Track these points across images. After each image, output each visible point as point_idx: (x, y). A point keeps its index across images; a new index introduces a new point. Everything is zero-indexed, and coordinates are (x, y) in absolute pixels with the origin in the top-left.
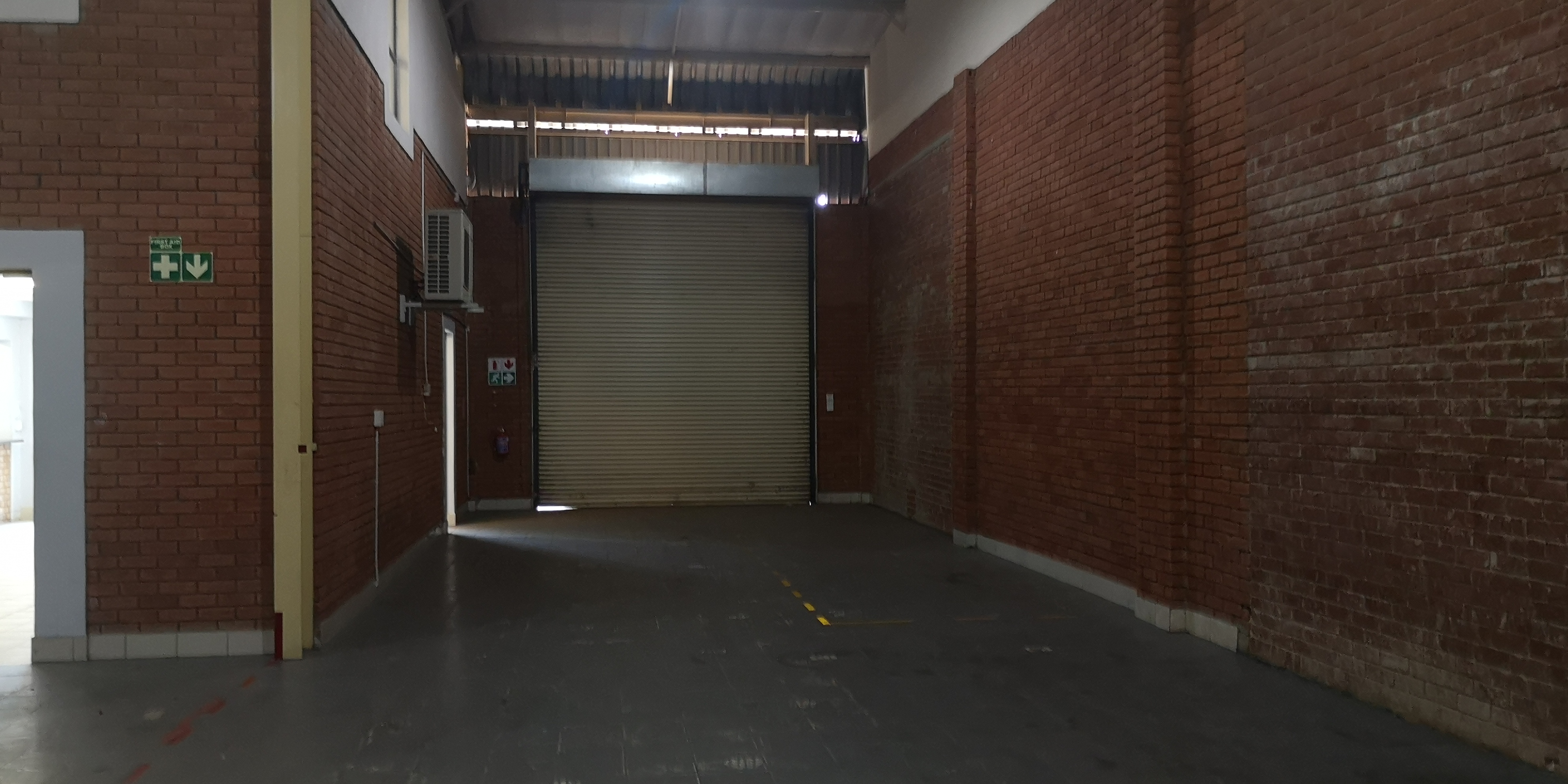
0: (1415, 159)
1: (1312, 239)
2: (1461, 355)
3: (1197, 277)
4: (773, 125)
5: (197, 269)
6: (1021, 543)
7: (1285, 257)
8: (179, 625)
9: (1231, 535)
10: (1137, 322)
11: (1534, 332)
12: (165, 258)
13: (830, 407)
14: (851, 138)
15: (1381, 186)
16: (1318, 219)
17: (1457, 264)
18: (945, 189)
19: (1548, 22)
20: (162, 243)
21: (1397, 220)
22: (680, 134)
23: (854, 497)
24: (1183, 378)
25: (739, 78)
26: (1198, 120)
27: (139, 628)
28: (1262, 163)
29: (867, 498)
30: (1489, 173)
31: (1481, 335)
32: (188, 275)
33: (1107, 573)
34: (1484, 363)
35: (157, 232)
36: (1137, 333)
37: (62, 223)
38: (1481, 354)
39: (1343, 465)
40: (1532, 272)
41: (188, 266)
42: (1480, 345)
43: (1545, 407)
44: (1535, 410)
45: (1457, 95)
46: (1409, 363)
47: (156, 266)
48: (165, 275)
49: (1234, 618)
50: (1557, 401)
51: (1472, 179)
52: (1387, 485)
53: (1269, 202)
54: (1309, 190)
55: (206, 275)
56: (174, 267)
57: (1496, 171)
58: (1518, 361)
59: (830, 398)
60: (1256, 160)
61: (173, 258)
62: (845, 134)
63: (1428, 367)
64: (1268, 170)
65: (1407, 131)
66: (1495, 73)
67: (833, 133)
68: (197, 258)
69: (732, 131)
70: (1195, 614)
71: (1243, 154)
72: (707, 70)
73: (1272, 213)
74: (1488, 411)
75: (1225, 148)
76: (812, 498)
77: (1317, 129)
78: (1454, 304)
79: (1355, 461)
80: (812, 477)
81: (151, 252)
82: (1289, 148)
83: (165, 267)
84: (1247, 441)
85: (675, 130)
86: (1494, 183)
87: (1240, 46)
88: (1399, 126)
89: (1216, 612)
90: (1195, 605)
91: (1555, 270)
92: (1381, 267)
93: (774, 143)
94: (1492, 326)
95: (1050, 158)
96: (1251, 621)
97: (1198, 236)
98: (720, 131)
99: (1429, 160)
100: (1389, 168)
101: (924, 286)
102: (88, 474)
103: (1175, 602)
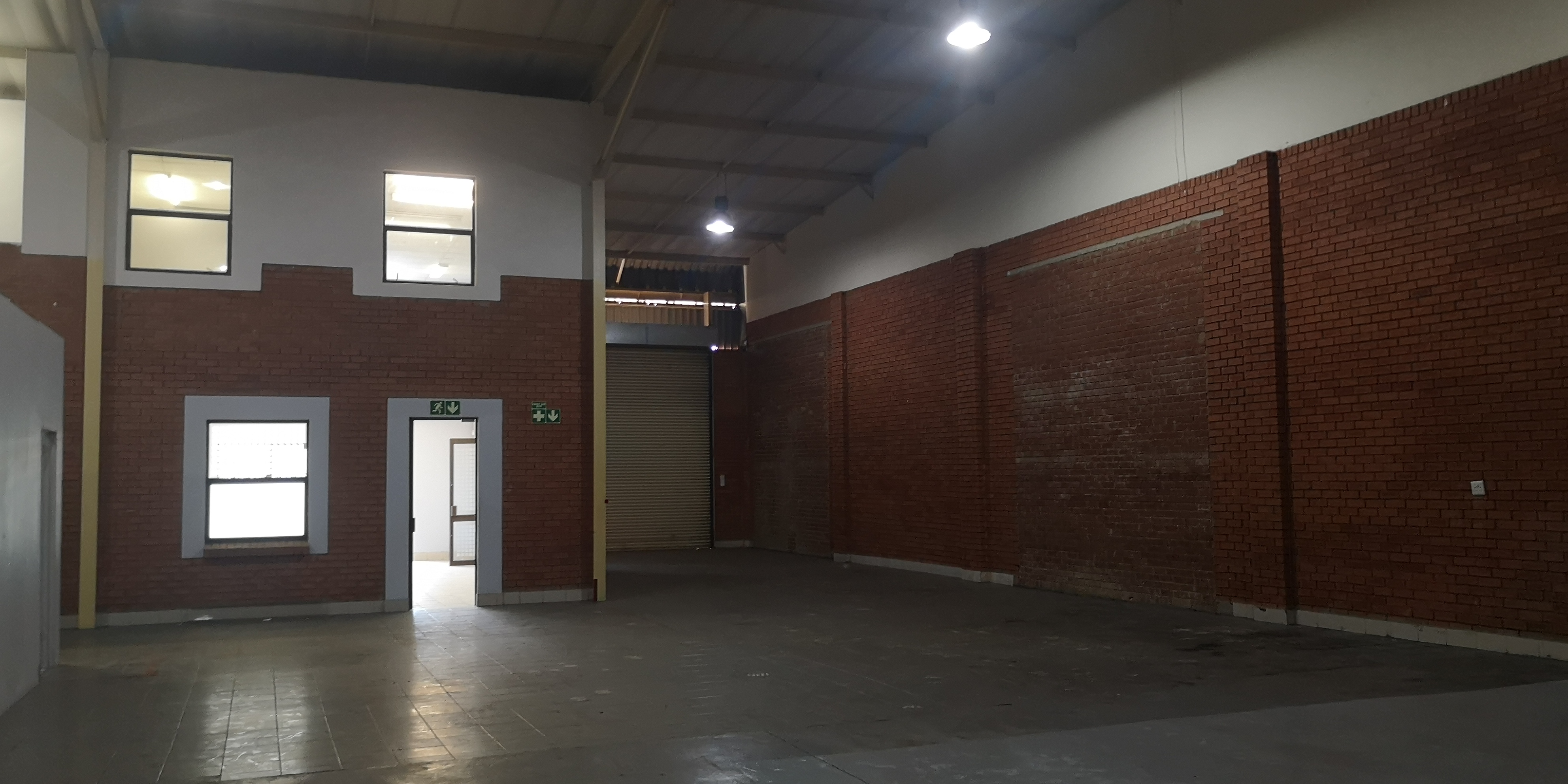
0: (1081, 387)
1: (1043, 411)
2: (1099, 460)
3: (990, 421)
4: (684, 299)
5: (553, 417)
6: (884, 555)
7: (1032, 418)
8: (543, 587)
9: (1009, 535)
10: (961, 440)
11: (1121, 453)
12: (539, 412)
13: (722, 484)
14: (731, 307)
15: (1069, 395)
16: (1045, 403)
17: (1097, 426)
18: (821, 354)
19: (1123, 350)
20: (537, 405)
21: (1076, 408)
22: (622, 303)
23: (738, 543)
24: (984, 467)
25: (661, 268)
26: (989, 353)
27: (526, 589)
28: (1020, 377)
29: (747, 543)
30: (1107, 396)
31: (1105, 453)
32: (549, 420)
33: (942, 563)
34: (1106, 462)
35: (535, 400)
36: (960, 445)
37: (492, 395)
38: (1105, 459)
39: (1058, 502)
40: (1120, 432)
41: (549, 416)
42: (1105, 456)
43: (1125, 478)
44: (1123, 478)
45: (1095, 367)
46: (1081, 462)
47: (535, 416)
48: (539, 420)
49: (1011, 572)
50: (1129, 476)
51: (1101, 397)
52: (1074, 508)
53: (1024, 394)
54: (1041, 391)
55: (557, 420)
56: (543, 416)
57: (1109, 396)
58: (1116, 462)
59: (722, 477)
60: (1018, 375)
61: (543, 412)
62: (727, 305)
63: (1088, 463)
64: (1023, 381)
65: (1078, 376)
66: (1107, 362)
67: (721, 304)
68: (553, 412)
69: (656, 302)
70: (993, 573)
71: (1011, 372)
72: (641, 264)
73: (1025, 398)
74: (1108, 479)
75: (1003, 367)
76: (712, 545)
77: (1044, 368)
78: (1096, 441)
79: (1063, 500)
80: (711, 531)
81: (532, 409)
82: (1032, 373)
83: (539, 416)
84: (1016, 494)
85: (619, 300)
86: (1108, 400)
87: (1009, 326)
88: (1076, 373)
89: (1002, 570)
90: (993, 569)
91: (1127, 432)
92: (1070, 425)
93: (683, 310)
94: (1108, 450)
95: (903, 352)
96: (1020, 571)
97: (990, 404)
98: (648, 302)
99: (1087, 388)
100: (1072, 388)
101: (803, 409)
102: (504, 515)
103: (983, 569)
